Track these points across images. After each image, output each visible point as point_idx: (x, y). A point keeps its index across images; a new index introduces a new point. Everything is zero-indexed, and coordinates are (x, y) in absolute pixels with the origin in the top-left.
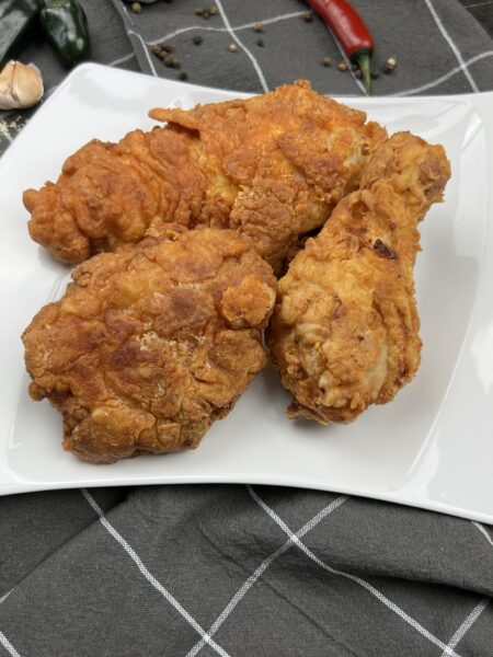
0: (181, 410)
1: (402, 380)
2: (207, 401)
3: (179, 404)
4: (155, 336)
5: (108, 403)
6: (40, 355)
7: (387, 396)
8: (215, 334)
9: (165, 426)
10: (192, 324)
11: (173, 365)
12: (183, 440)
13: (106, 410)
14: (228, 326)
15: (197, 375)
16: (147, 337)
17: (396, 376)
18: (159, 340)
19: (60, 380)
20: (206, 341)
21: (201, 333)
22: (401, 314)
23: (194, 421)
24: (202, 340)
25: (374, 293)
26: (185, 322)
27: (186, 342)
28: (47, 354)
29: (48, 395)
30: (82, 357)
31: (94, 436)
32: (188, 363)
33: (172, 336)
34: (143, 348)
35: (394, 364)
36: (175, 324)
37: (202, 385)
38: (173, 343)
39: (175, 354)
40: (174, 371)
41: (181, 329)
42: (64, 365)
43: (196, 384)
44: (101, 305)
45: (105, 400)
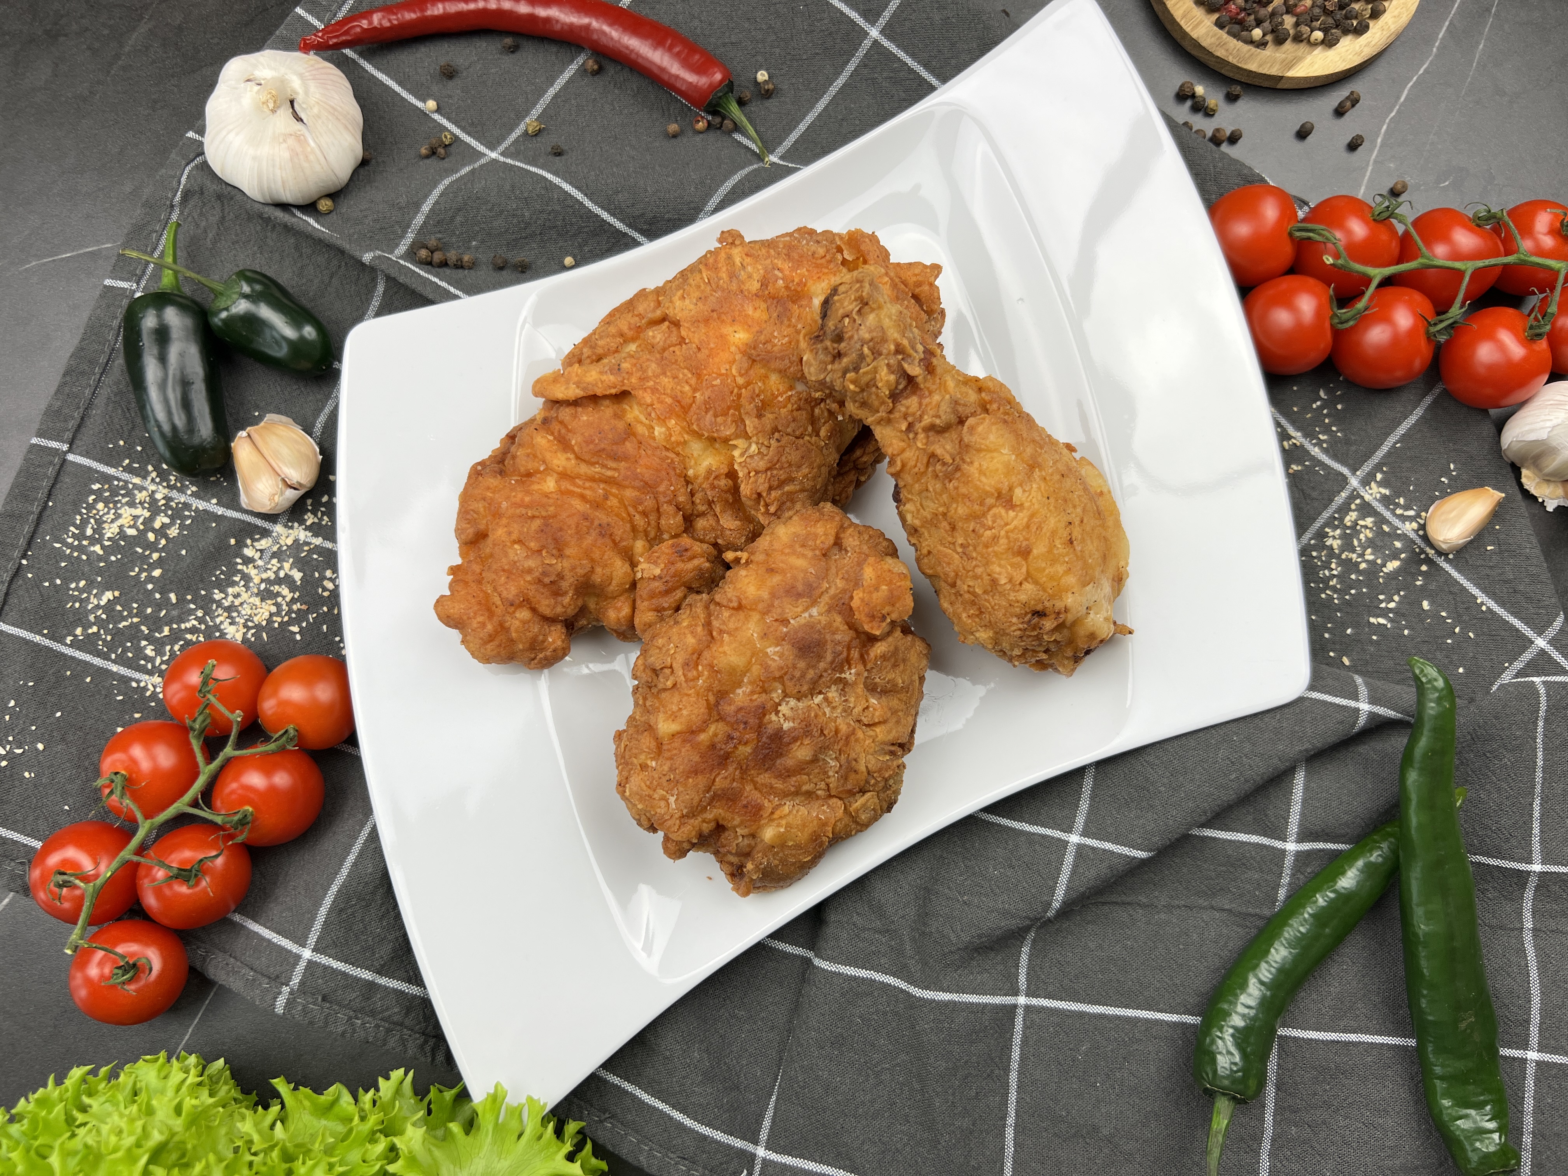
0: (869, 773)
2: (893, 744)
3: (863, 769)
4: (793, 702)
5: (776, 815)
6: (663, 804)
8: (863, 659)
10: (832, 662)
11: (832, 725)
13: (779, 825)
14: (873, 639)
15: (865, 721)
16: (783, 708)
18: (800, 704)
19: (704, 821)
20: (858, 674)
21: (846, 668)
24: (850, 675)
26: (822, 665)
27: (834, 688)
29: (694, 846)
30: (718, 779)
32: (847, 711)
33: (812, 692)
34: (786, 726)
36: (811, 674)
37: (878, 730)
38: (819, 699)
39: (827, 710)
40: (837, 731)
41: (821, 676)
42: (700, 801)
43: (870, 732)
44: (708, 702)
45: (772, 813)
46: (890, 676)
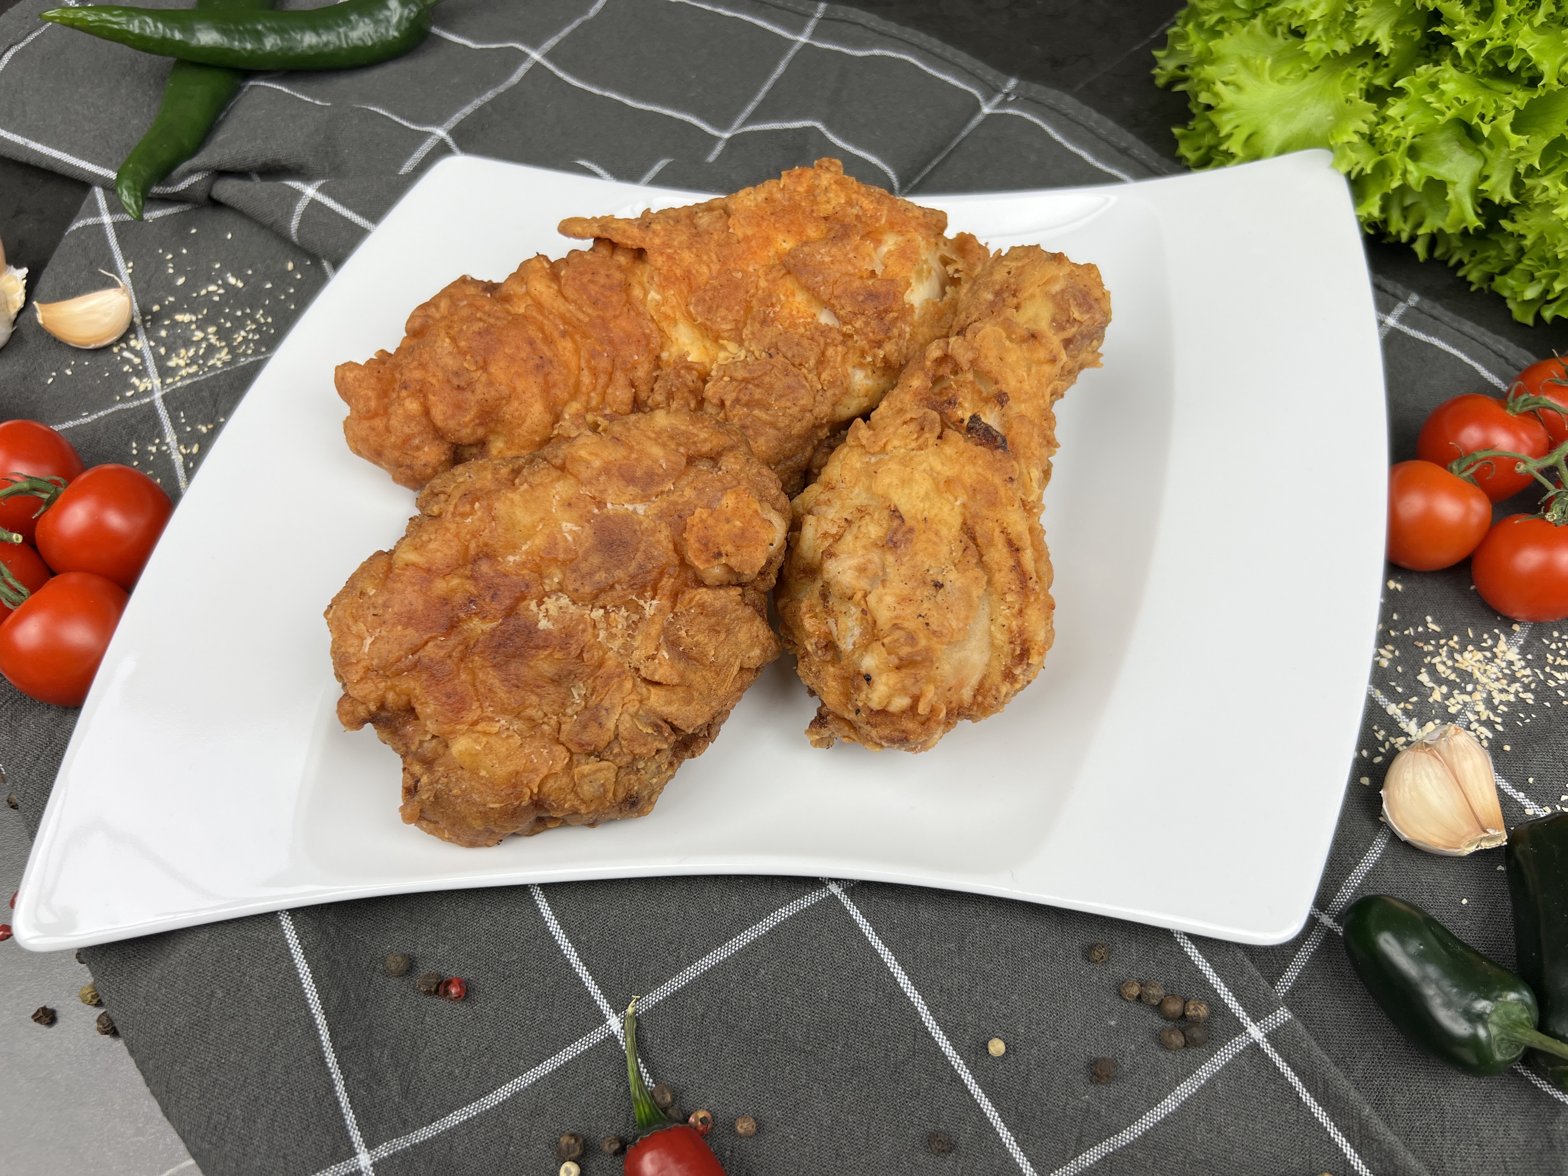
0: (617, 736)
1: (1018, 671)
2: (666, 721)
3: (611, 725)
4: (565, 601)
5: (479, 728)
6: (356, 642)
7: (990, 700)
8: (675, 596)
9: (587, 767)
10: (633, 577)
11: (597, 654)
12: (621, 795)
13: (476, 741)
14: (700, 582)
15: (643, 673)
16: (551, 604)
17: (1006, 661)
18: (572, 609)
19: (392, 688)
20: (660, 610)
21: (648, 594)
22: (1014, 548)
23: (641, 757)
24: (650, 607)
25: (964, 505)
26: (619, 574)
27: (623, 612)
28: (369, 641)
29: (373, 719)
30: (431, 644)
31: (455, 791)
32: (627, 649)
33: (594, 599)
34: (544, 624)
35: (1001, 638)
36: (601, 577)
37: (653, 690)
38: (598, 613)
39: (602, 634)
40: (601, 664)
41: (612, 587)
42: (399, 660)
43: (643, 689)
44: (467, 548)
45: (475, 723)
46: (700, 638)
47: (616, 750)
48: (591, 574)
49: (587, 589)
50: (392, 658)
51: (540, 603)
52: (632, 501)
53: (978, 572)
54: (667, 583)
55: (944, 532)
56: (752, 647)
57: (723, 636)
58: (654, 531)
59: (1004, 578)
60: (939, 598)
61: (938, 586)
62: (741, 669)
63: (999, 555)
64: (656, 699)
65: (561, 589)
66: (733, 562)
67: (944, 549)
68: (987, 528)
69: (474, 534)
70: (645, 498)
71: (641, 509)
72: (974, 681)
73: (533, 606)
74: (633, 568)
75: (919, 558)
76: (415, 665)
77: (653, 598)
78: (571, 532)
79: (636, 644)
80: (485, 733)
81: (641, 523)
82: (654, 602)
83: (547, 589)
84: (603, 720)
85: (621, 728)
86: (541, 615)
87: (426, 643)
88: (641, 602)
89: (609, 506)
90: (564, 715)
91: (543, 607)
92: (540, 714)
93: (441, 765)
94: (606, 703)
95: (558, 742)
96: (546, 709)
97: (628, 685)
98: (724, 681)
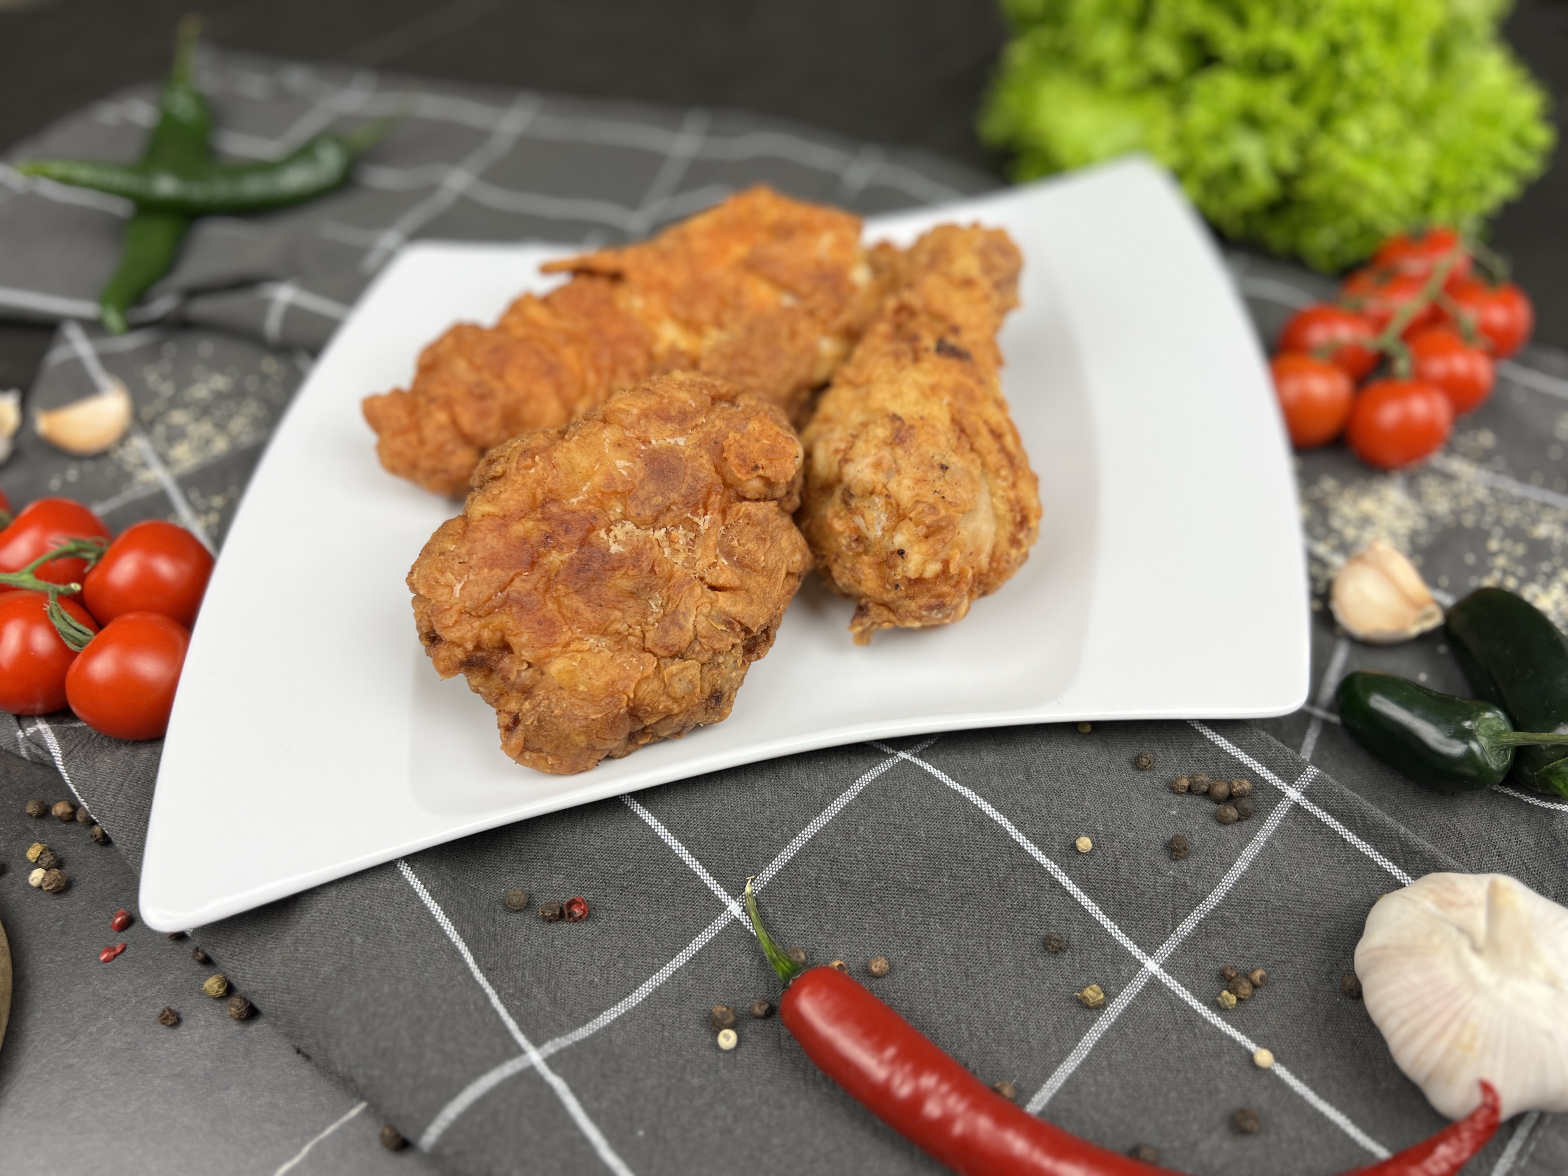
1: (1021, 536)
2: (734, 619)
4: (629, 526)
5: (573, 647)
6: (447, 590)
9: (675, 667)
10: (685, 497)
12: (708, 690)
13: (572, 658)
14: (742, 498)
17: (1010, 528)
19: (487, 626)
20: (713, 523)
22: (997, 435)
23: (720, 653)
24: (704, 522)
25: (950, 405)
27: (681, 531)
28: (458, 587)
29: (463, 668)
31: (557, 712)
33: (654, 523)
34: (614, 548)
35: (1002, 508)
36: (658, 501)
39: (667, 551)
44: (534, 495)
46: (750, 546)
47: (697, 648)
48: (649, 499)
49: (648, 513)
50: (483, 598)
51: (608, 531)
52: (672, 436)
53: (974, 456)
54: (715, 500)
55: (939, 425)
56: (793, 552)
57: (768, 545)
58: (695, 458)
59: (994, 458)
60: (948, 477)
61: (944, 468)
62: (788, 574)
63: (985, 441)
64: (723, 600)
65: (625, 517)
66: (768, 473)
67: (942, 440)
68: (970, 420)
69: (539, 483)
70: (683, 432)
71: (681, 441)
72: (988, 547)
73: (603, 534)
74: (684, 489)
75: (924, 448)
76: (505, 603)
77: (705, 514)
78: (625, 467)
79: (697, 556)
80: (578, 651)
81: (684, 453)
82: (707, 517)
83: (613, 518)
84: (682, 621)
85: (699, 628)
86: (611, 542)
87: (512, 580)
88: (696, 519)
89: (653, 442)
90: (647, 624)
91: (612, 534)
92: (626, 626)
93: (542, 689)
94: (682, 608)
95: (644, 650)
96: (631, 621)
97: (698, 591)
98: (775, 584)
